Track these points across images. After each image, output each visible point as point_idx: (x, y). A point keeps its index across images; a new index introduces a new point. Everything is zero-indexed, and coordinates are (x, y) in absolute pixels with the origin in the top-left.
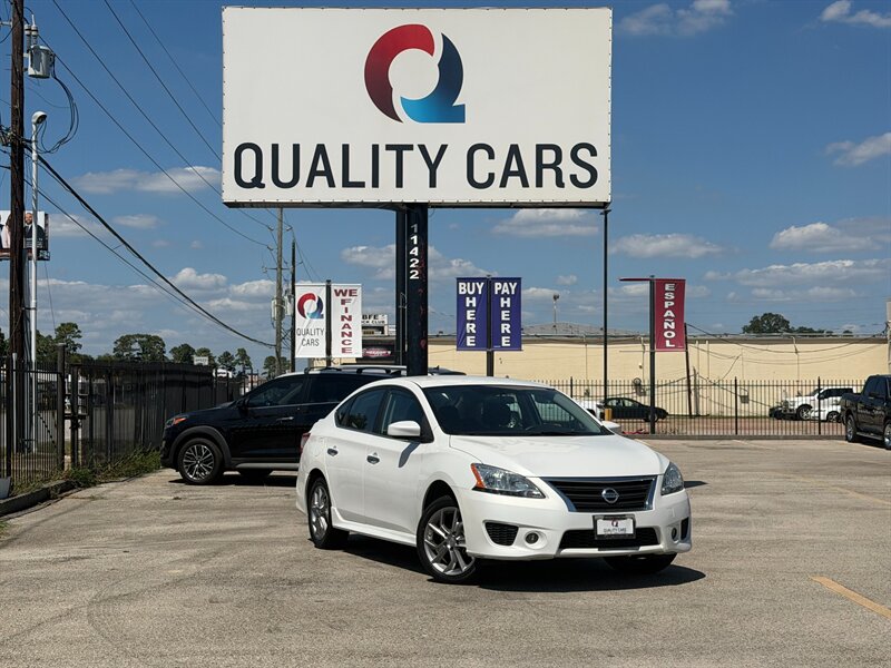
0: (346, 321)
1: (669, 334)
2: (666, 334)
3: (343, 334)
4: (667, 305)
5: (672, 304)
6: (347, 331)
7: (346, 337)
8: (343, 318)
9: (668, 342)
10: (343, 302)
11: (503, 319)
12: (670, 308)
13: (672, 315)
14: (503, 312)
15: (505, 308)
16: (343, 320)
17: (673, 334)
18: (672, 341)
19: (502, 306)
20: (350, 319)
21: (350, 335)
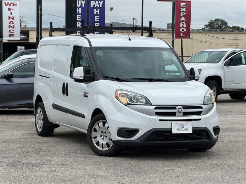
0: (11, 20)
1: (183, 30)
2: (181, 30)
3: (10, 27)
4: (182, 14)
5: (185, 14)
6: (12, 25)
7: (11, 29)
8: (9, 18)
9: (182, 34)
10: (9, 9)
11: (96, 20)
12: (183, 16)
13: (184, 20)
14: (96, 17)
15: (97, 14)
16: (9, 19)
17: (185, 30)
18: (184, 33)
19: (95, 13)
20: (13, 18)
21: (13, 27)
